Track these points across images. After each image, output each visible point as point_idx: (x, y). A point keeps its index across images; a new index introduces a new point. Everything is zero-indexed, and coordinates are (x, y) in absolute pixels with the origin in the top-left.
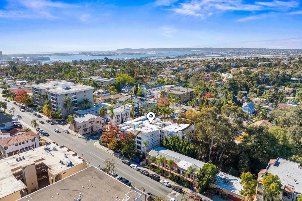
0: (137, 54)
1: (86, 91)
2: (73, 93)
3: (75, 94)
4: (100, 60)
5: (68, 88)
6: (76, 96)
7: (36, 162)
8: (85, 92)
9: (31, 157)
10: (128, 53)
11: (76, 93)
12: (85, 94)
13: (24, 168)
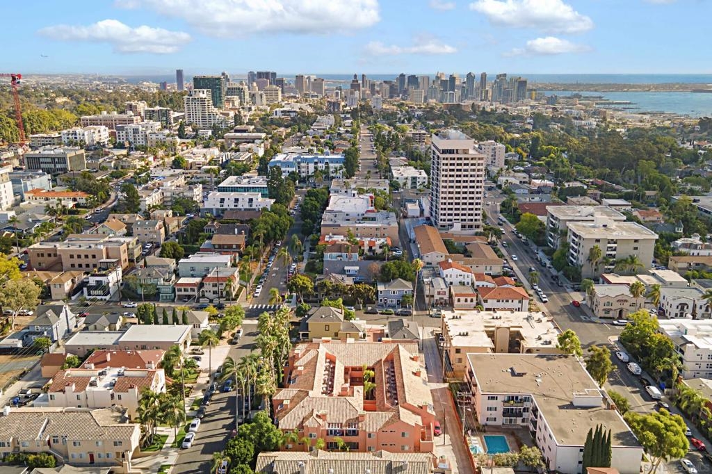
1: (639, 240)
2: (613, 240)
3: (615, 243)
5: (608, 226)
7: (512, 327)
8: (636, 241)
9: (509, 321)
11: (617, 240)
12: (636, 245)
13: (498, 328)
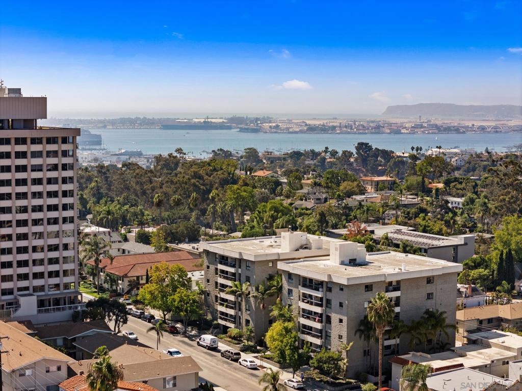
0: (483, 129)
1: (433, 277)
2: (390, 283)
3: (396, 289)
4: (334, 153)
5: (358, 261)
6: (398, 294)
8: (430, 280)
10: (439, 123)
11: (398, 282)
12: (429, 288)
